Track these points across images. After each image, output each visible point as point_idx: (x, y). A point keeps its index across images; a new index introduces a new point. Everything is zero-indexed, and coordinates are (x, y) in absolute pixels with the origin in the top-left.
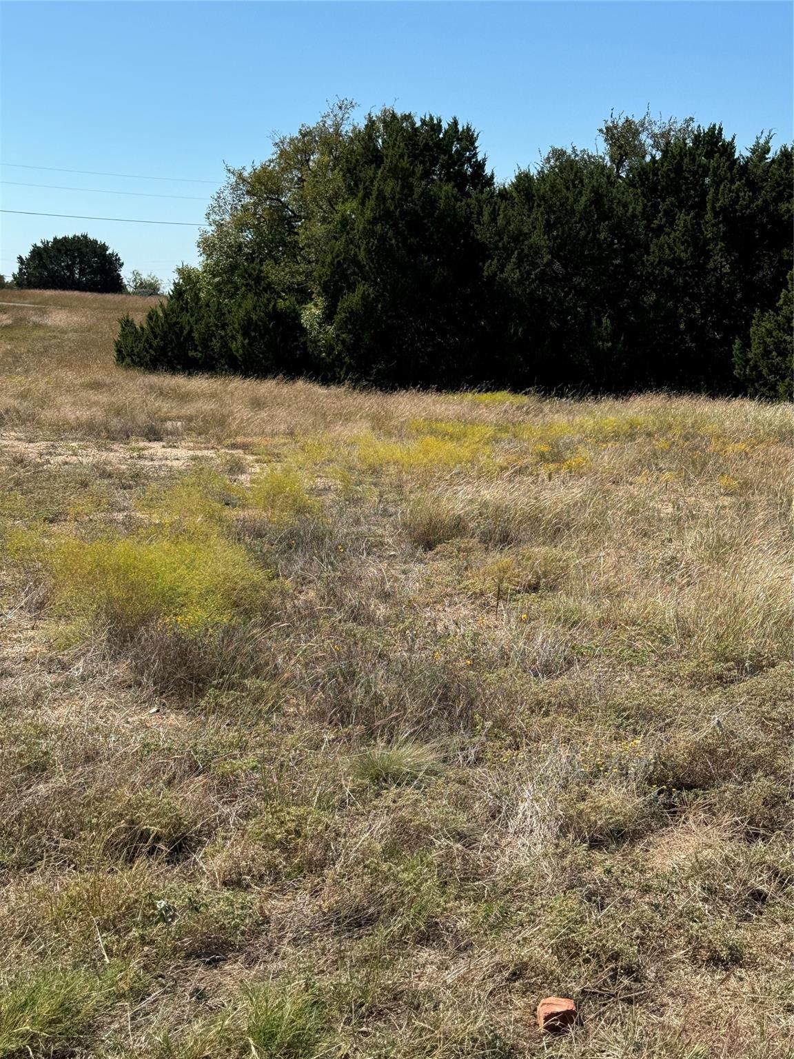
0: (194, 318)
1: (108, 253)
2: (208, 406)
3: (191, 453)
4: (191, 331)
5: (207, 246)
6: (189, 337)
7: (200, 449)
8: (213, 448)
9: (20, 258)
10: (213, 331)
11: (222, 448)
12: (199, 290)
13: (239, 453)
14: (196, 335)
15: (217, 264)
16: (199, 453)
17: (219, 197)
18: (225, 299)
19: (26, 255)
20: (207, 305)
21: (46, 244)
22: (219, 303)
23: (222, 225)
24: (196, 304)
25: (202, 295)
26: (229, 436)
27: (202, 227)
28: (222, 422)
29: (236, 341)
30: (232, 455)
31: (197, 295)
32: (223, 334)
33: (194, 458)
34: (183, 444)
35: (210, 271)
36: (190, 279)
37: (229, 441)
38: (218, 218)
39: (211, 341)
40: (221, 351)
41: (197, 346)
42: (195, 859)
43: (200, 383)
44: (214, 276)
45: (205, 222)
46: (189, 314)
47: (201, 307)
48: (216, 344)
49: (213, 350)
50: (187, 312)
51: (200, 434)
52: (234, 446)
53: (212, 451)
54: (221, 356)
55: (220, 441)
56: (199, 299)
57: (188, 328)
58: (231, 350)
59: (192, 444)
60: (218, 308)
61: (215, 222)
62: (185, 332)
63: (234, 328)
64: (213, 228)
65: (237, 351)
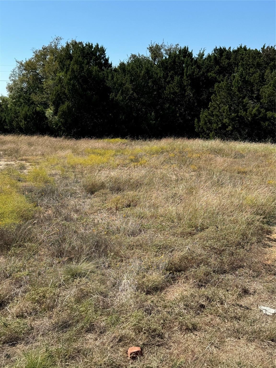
0: (6, 114)
2: (13, 146)
3: (6, 163)
4: (5, 119)
5: (10, 89)
6: (5, 121)
7: (9, 161)
8: (14, 161)
10: (13, 119)
11: (17, 161)
12: (8, 104)
13: (24, 162)
14: (7, 120)
15: (14, 95)
16: (9, 163)
17: (14, 71)
18: (17, 107)
20: (11, 110)
22: (15, 109)
23: (15, 81)
24: (7, 109)
25: (9, 106)
26: (20, 156)
27: (8, 82)
28: (17, 152)
29: (22, 122)
30: (21, 163)
31: (7, 106)
32: (17, 120)
33: (7, 165)
34: (3, 160)
35: (11, 97)
36: (4, 100)
37: (20, 158)
38: (13, 78)
39: (13, 123)
40: (16, 126)
41: (7, 124)
42: (6, 309)
43: (9, 138)
44: (13, 99)
45: (9, 80)
46: (4, 113)
47: (8, 110)
48: (14, 123)
49: (13, 125)
50: (4, 112)
51: (9, 156)
52: (22, 160)
53: (14, 162)
54: (17, 128)
55: (16, 158)
56: (8, 107)
57: (4, 118)
58: (20, 125)
59: (6, 160)
60: (15, 111)
61: (12, 80)
62: (3, 119)
63: (21, 118)
64: (12, 82)
65: (23, 126)
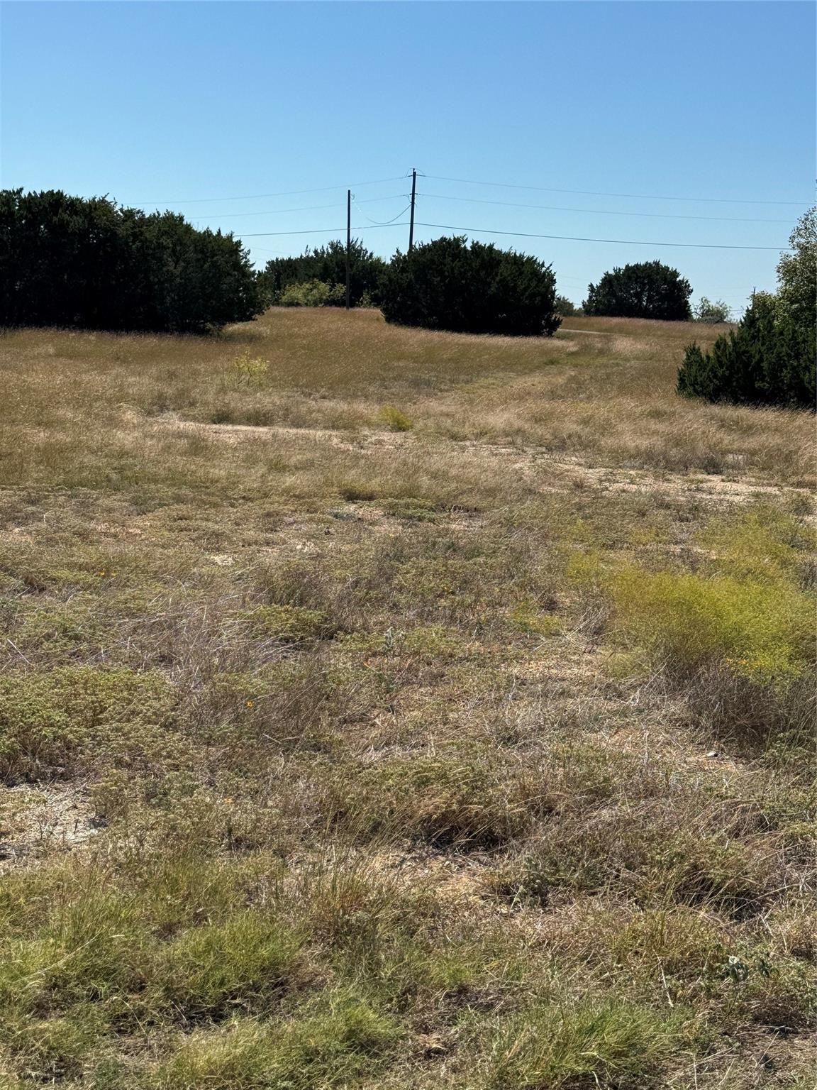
0: (765, 347)
1: (678, 279)
2: (774, 440)
3: (752, 489)
4: (761, 360)
5: (788, 271)
6: (758, 366)
7: (763, 485)
8: (776, 485)
9: (591, 286)
10: (784, 361)
11: (787, 486)
12: (774, 317)
13: (805, 492)
14: (765, 365)
15: (796, 290)
16: (762, 490)
17: (807, 219)
18: (801, 326)
19: (597, 282)
20: (781, 334)
21: (617, 271)
22: (795, 331)
23: (806, 248)
24: (769, 332)
25: (776, 323)
26: (796, 473)
27: (784, 252)
28: (788, 458)
29: (809, 372)
30: (799, 495)
31: (770, 322)
32: (795, 364)
33: (757, 495)
34: (744, 478)
35: (788, 296)
36: (765, 306)
37: (795, 479)
38: (803, 241)
39: (782, 371)
40: (791, 382)
41: (765, 376)
42: (760, 919)
43: (767, 416)
44: (792, 303)
45: (788, 245)
46: (760, 343)
47: (774, 335)
48: (786, 374)
49: (782, 381)
50: (759, 340)
51: (763, 469)
52: (800, 484)
53: (776, 488)
54: (791, 387)
55: (784, 478)
56: (772, 327)
57: (758, 357)
58: (802, 381)
59: (753, 480)
60: (793, 336)
61: (799, 245)
62: (754, 361)
63: (808, 358)
64: (797, 251)
65: (810, 383)
